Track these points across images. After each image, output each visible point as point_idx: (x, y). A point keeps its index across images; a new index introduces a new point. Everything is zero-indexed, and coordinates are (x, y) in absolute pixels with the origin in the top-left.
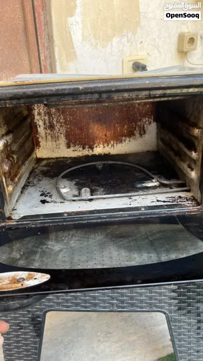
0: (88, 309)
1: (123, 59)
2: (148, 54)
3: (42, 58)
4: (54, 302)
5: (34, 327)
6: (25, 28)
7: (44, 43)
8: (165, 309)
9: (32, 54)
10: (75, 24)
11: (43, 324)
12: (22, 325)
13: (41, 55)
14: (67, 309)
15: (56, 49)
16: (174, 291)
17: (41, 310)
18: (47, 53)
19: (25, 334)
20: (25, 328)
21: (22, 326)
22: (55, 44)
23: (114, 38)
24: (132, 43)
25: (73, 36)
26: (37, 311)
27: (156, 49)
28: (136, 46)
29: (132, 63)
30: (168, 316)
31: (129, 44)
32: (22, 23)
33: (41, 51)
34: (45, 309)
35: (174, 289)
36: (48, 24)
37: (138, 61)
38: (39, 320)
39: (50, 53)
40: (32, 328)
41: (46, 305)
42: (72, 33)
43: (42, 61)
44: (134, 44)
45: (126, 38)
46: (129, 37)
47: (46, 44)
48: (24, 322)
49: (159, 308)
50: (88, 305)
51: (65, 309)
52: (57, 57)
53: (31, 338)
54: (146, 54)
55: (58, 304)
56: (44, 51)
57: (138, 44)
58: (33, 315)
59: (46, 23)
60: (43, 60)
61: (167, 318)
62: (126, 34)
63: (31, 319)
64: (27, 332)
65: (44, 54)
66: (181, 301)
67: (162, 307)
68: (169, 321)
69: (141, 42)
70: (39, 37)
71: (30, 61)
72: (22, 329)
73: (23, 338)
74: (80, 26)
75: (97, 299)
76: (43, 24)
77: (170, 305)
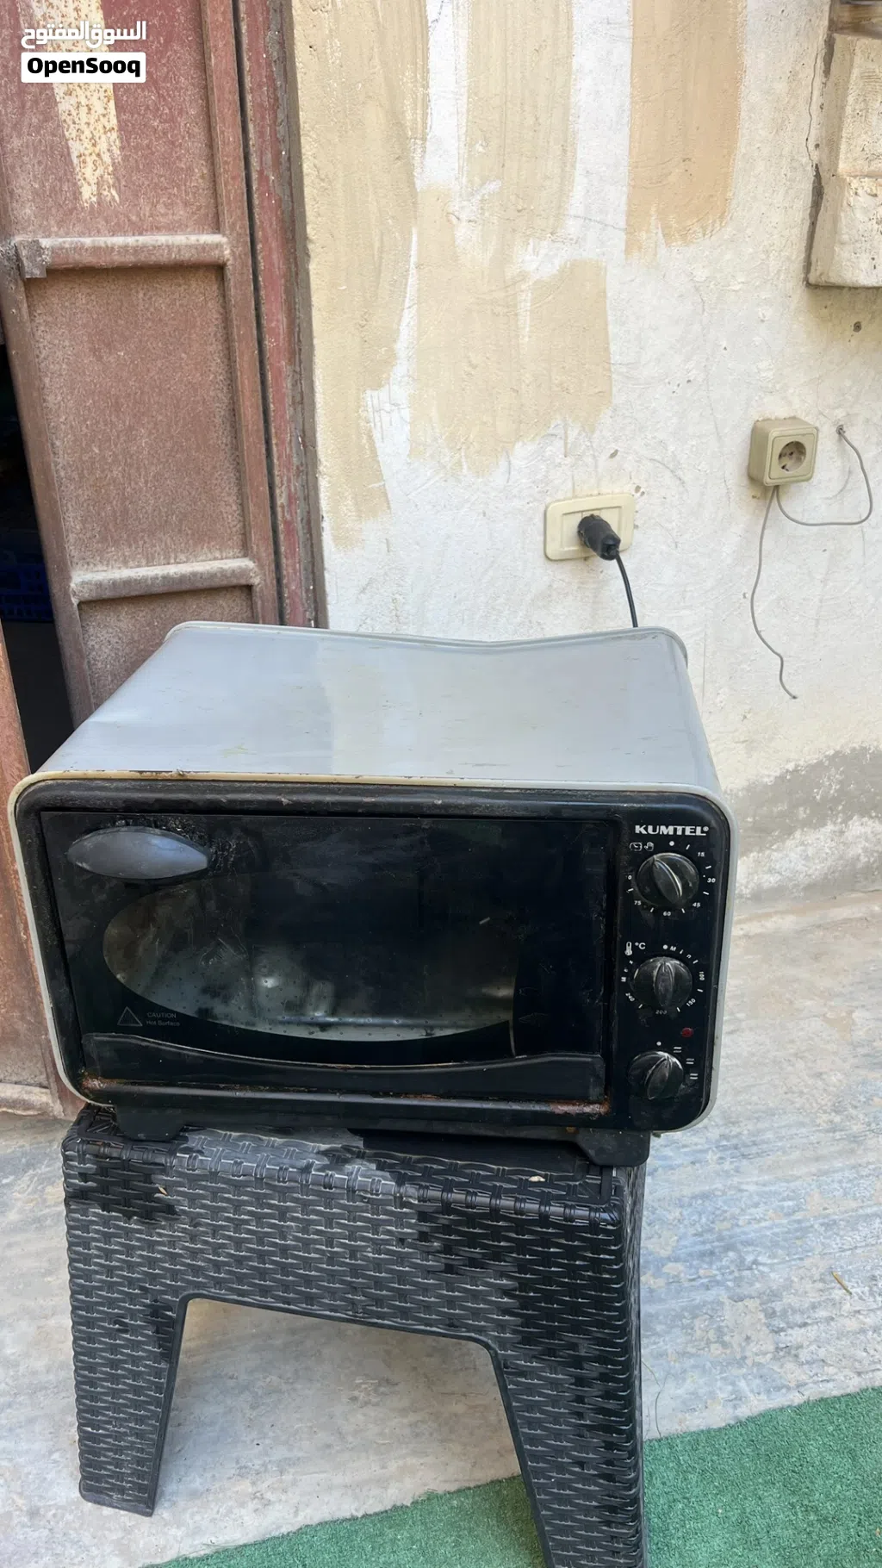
0: (292, 1307)
1: (547, 507)
2: (638, 489)
3: (281, 500)
4: (207, 1277)
5: (157, 1332)
6: (234, 411)
7: (289, 457)
8: (486, 1336)
9: (248, 490)
10: (388, 407)
11: (178, 1328)
12: (127, 1321)
13: (278, 491)
14: (240, 1298)
15: (323, 483)
16: (506, 1292)
17: (175, 1291)
18: (296, 484)
19: (135, 1345)
20: (135, 1330)
21: (125, 1324)
22: (321, 468)
23: (518, 445)
24: (580, 457)
25: (378, 444)
26: (165, 1293)
27: (668, 474)
28: (596, 467)
29: (578, 519)
30: (496, 1353)
31: (569, 460)
32: (224, 397)
33: (277, 480)
34: (184, 1289)
35: (511, 1287)
36: (304, 401)
37: (596, 513)
38: (170, 1317)
39: (305, 486)
40: (150, 1333)
41: (188, 1282)
42: (377, 435)
43: (279, 510)
44: (589, 460)
45: (559, 444)
46: (570, 440)
47: (295, 460)
48: (133, 1316)
49: (474, 1331)
50: (291, 1295)
51: (235, 1297)
52: (324, 504)
53: (147, 1358)
54: (630, 488)
55: (219, 1283)
56: (289, 481)
57: (603, 458)
58: (156, 1301)
59: (298, 398)
60: (283, 507)
61: (495, 1358)
62: (560, 431)
63: (149, 1311)
64: (140, 1342)
65: (289, 487)
66: (528, 1320)
67: (480, 1330)
68: (500, 1369)
69: (613, 455)
70: (274, 441)
71: (243, 506)
72: (126, 1331)
73: (128, 1355)
74: (406, 414)
75: (314, 1283)
76: (288, 401)
77: (501, 1326)
